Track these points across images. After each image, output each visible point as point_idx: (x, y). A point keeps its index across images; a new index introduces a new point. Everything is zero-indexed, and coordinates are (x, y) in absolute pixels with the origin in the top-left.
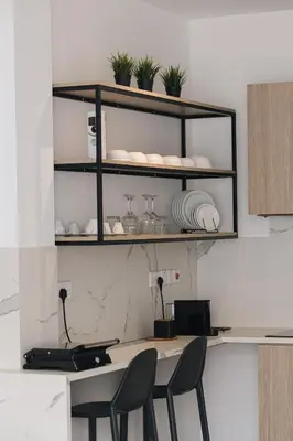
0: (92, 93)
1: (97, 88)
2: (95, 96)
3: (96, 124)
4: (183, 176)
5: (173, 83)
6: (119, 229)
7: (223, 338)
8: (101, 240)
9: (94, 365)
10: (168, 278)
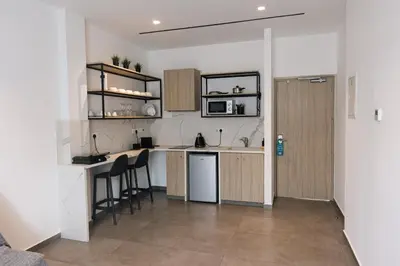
0: (99, 67)
1: (102, 65)
2: (100, 67)
3: (103, 77)
4: (146, 99)
5: (138, 68)
6: (115, 114)
7: (156, 149)
8: (104, 118)
9: (98, 162)
10: (140, 130)
